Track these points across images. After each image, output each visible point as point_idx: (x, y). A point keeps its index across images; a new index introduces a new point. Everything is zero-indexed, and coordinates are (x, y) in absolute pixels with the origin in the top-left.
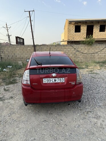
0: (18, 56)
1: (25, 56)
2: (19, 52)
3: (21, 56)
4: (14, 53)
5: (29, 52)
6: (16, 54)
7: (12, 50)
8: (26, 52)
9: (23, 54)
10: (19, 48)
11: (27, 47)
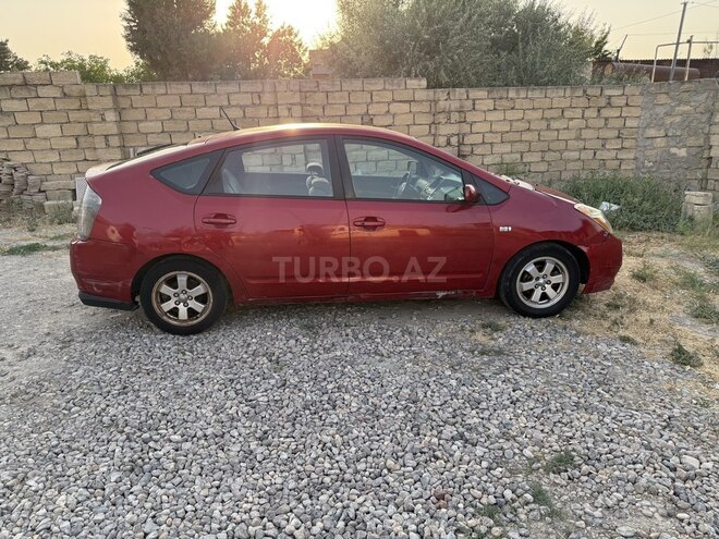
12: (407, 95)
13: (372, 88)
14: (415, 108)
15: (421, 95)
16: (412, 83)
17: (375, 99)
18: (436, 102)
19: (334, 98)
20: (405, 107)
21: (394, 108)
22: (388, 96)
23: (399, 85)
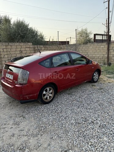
0: (90, 56)
1: (97, 55)
2: (91, 51)
3: (93, 55)
4: (87, 53)
5: (102, 51)
6: (88, 54)
7: (86, 49)
8: (99, 51)
9: (95, 53)
10: (92, 47)
11: (100, 46)
12: (28, 46)
13: (21, 45)
14: (31, 49)
15: (31, 46)
16: (29, 44)
17: (22, 47)
18: (35, 48)
19: (13, 47)
20: (28, 49)
21: (26, 49)
22: (25, 47)
23: (27, 44)
